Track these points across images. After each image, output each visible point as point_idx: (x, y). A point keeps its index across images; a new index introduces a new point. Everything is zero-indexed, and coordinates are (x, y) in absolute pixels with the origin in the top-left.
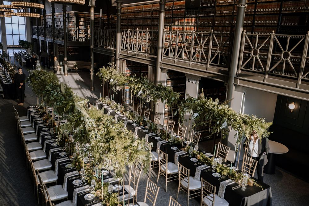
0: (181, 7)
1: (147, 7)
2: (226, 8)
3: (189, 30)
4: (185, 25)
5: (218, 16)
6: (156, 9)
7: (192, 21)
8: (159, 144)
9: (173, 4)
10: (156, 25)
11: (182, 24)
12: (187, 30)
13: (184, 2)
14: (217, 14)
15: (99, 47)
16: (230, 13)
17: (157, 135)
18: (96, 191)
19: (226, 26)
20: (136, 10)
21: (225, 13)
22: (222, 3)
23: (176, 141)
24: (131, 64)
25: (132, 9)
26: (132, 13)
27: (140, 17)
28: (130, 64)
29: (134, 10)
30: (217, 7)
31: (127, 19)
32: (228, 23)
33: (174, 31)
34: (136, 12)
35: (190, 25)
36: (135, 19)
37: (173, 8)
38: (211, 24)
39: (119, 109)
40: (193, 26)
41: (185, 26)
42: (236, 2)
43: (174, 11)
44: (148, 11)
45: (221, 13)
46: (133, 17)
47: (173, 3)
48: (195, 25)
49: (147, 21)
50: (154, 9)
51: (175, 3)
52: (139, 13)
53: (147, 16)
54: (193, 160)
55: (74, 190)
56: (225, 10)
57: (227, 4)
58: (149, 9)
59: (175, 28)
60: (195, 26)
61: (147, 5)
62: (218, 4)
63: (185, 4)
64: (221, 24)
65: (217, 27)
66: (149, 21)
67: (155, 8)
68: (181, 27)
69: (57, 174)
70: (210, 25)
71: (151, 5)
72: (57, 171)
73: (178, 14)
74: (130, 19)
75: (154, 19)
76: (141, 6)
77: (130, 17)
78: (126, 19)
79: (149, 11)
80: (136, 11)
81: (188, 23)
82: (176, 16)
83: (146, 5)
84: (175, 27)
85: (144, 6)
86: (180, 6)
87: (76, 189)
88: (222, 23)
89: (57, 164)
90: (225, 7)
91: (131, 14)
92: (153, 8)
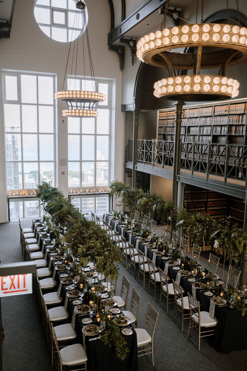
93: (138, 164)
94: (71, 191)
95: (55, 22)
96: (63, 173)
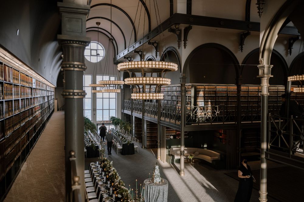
93: (125, 110)
94: (98, 122)
95: (92, 54)
96: (94, 114)
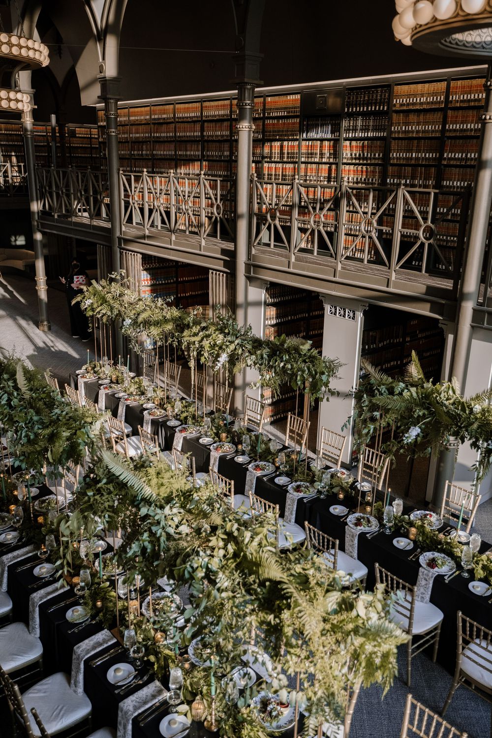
0: (288, 112)
1: (187, 110)
2: (421, 117)
3: (313, 174)
4: (303, 160)
5: (399, 139)
6: (215, 116)
7: (321, 150)
8: (293, 500)
9: (264, 103)
10: (215, 158)
11: (293, 158)
12: (309, 174)
13: (296, 100)
14: (395, 132)
15: (56, 217)
16: (433, 131)
17: (278, 472)
18: (190, 703)
19: (422, 166)
20: (153, 117)
21: (418, 132)
22: (408, 105)
23: (336, 486)
24: (152, 263)
25: (141, 114)
26: (141, 124)
27: (167, 137)
28: (148, 264)
29: (148, 117)
30: (394, 115)
31: (128, 142)
32: (429, 158)
33: (270, 175)
34: (154, 124)
35: (317, 160)
36: (153, 142)
37: (264, 114)
38: (378, 159)
39: (150, 394)
40: (325, 163)
41: (302, 163)
42: (451, 102)
43: (268, 122)
44: (189, 120)
45: (408, 132)
46: (147, 135)
47: (265, 100)
48: (331, 160)
49: (188, 148)
50: (206, 117)
51: (271, 102)
52: (164, 126)
53: (188, 134)
54: (401, 543)
55: (121, 704)
56: (418, 124)
57: (425, 107)
58: (192, 115)
59: (271, 168)
60: (331, 164)
61: (187, 106)
62: (398, 106)
63: (299, 105)
64: (407, 159)
65: (396, 168)
66: (194, 147)
67: (212, 113)
68: (291, 166)
69: (38, 635)
70: (376, 162)
71: (198, 105)
72: (37, 626)
73: (279, 131)
74: (138, 143)
75: (208, 141)
76: (167, 107)
77: (138, 135)
78: (125, 142)
79: (193, 121)
80: (154, 119)
81: (311, 155)
82: (273, 135)
83: (182, 106)
84: (273, 165)
85: (177, 106)
86: (285, 108)
87: (125, 700)
88: (411, 158)
89: (37, 609)
90: (418, 116)
91: (140, 128)
92: (205, 113)
